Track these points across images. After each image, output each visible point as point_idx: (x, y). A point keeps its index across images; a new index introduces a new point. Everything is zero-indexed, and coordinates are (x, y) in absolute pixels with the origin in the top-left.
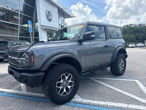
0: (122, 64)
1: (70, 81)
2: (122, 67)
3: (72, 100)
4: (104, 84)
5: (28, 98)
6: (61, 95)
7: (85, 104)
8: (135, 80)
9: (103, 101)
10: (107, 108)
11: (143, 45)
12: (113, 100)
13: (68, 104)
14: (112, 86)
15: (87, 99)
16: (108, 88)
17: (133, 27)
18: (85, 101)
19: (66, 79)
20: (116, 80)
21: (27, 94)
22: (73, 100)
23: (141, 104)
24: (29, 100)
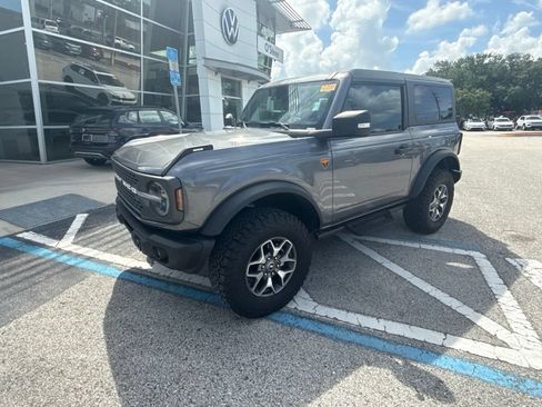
0: (442, 201)
1: (286, 258)
2: (440, 209)
3: (289, 305)
4: (379, 259)
5: (172, 288)
6: (259, 295)
7: (323, 323)
8: (472, 253)
9: (373, 316)
10: (384, 340)
11: (511, 123)
12: (402, 314)
13: (275, 316)
14: (402, 267)
15: (329, 306)
16: (392, 273)
17: (490, 63)
18: (322, 311)
19: (275, 255)
20: (415, 249)
21: (167, 274)
22: (291, 305)
23: (483, 337)
24: (176, 295)
